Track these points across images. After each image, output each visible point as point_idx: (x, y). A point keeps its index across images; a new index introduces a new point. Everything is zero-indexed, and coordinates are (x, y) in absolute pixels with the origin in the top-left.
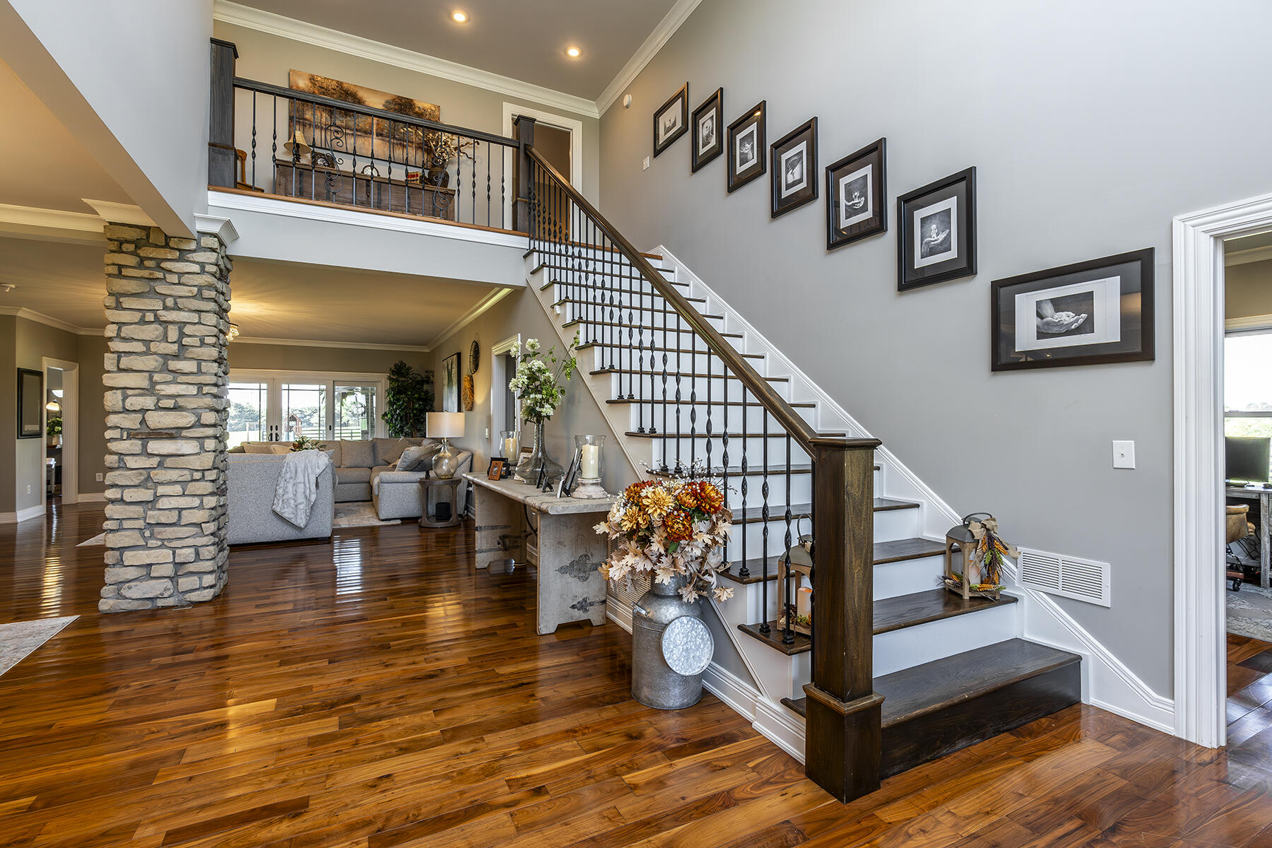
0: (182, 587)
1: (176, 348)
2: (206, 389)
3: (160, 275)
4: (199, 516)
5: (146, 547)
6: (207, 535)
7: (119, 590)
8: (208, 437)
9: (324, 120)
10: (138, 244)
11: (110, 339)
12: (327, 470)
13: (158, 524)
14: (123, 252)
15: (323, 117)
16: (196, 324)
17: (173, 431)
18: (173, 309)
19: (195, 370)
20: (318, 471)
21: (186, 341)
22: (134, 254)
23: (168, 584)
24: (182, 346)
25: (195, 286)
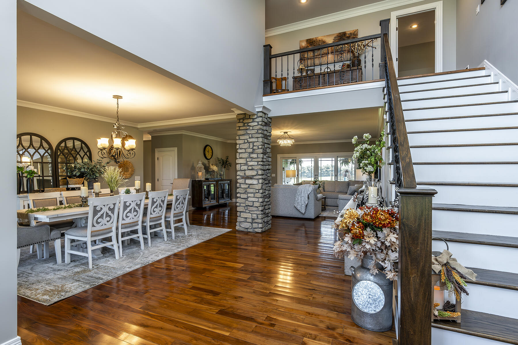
0: (254, 227)
1: (252, 150)
2: (259, 163)
3: (248, 128)
4: (257, 204)
5: (245, 212)
6: (260, 211)
7: (240, 224)
8: (260, 179)
9: (311, 55)
10: (243, 119)
11: (238, 149)
12: (312, 192)
13: (248, 205)
14: (240, 122)
15: (311, 54)
16: (257, 142)
17: (252, 177)
18: (251, 138)
19: (257, 157)
20: (309, 193)
21: (255, 148)
22: (243, 122)
23: (251, 225)
24: (254, 150)
25: (256, 130)
